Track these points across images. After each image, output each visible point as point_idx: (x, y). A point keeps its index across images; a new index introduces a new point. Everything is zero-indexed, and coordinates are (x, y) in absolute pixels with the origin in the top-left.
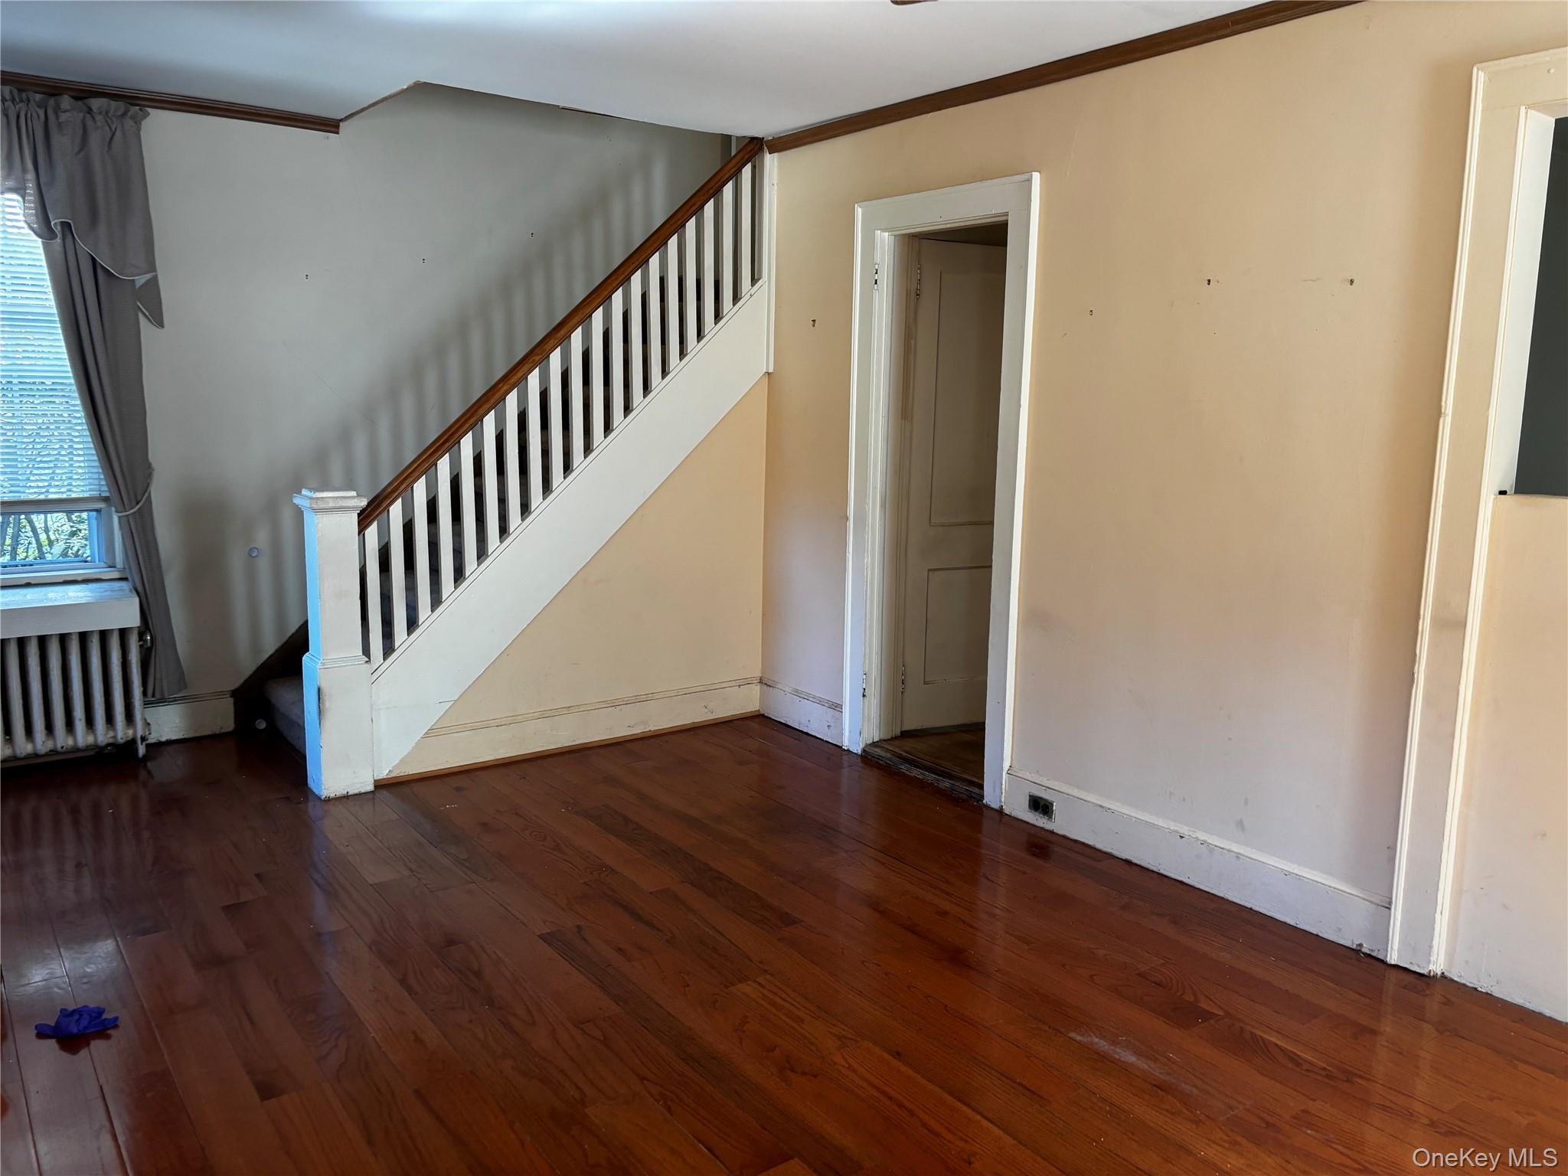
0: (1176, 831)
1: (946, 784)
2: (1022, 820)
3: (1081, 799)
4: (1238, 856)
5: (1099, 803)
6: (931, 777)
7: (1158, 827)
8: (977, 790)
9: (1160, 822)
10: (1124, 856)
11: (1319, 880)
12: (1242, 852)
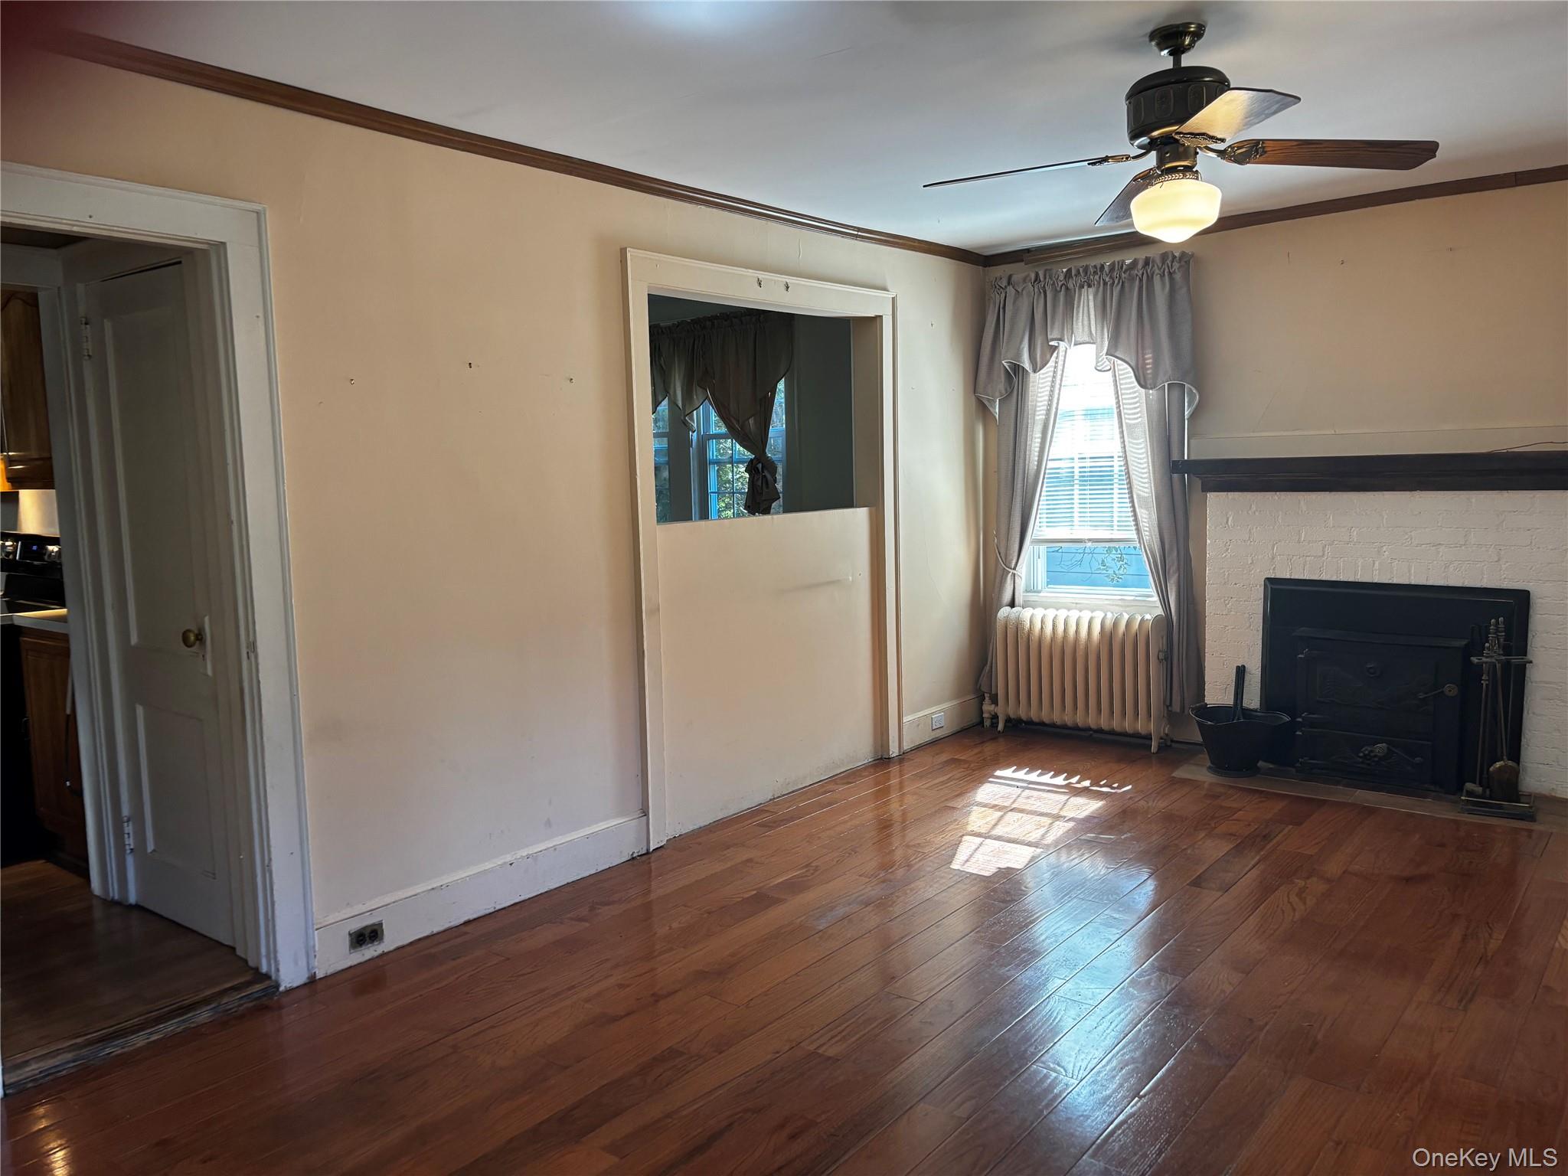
0: (505, 863)
1: (203, 1015)
2: (343, 970)
3: (410, 897)
4: (555, 848)
5: (430, 888)
6: (171, 1027)
7: (491, 870)
8: (258, 986)
9: (488, 866)
10: (462, 921)
11: (606, 826)
12: (554, 844)
